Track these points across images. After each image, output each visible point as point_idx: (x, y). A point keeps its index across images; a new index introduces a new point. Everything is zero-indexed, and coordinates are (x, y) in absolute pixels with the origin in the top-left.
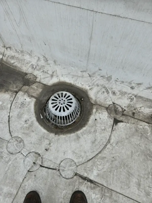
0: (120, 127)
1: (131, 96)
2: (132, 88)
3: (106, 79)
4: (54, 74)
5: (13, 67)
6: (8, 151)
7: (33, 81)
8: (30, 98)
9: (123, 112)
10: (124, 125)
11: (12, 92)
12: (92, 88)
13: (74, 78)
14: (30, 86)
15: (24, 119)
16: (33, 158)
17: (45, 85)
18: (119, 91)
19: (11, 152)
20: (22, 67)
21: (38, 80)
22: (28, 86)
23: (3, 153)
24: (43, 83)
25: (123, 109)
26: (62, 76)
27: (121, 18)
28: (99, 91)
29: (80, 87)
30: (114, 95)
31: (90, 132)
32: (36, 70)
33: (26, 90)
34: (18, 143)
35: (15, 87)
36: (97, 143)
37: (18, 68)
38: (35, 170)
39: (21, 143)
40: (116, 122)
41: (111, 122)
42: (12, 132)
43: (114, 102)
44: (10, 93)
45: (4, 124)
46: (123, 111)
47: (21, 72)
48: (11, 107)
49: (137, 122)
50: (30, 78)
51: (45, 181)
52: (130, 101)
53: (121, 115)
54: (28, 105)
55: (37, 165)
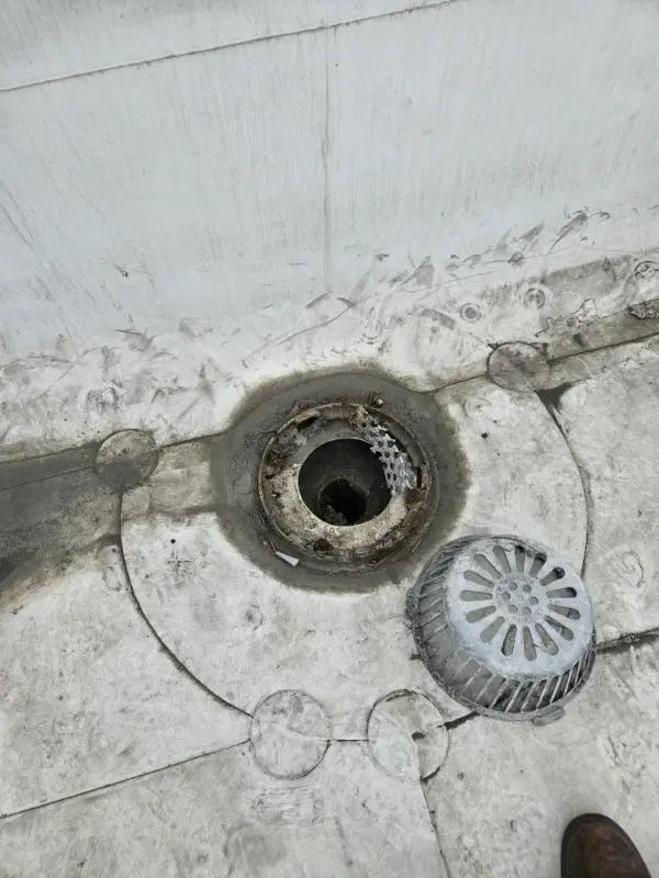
0: (579, 407)
1: (531, 290)
2: (516, 260)
3: (415, 280)
4: (210, 376)
5: (10, 453)
6: (280, 777)
7: (143, 454)
8: (189, 524)
9: (544, 354)
10: (584, 393)
11: (92, 551)
12: (384, 343)
13: (296, 348)
14: (147, 479)
15: (234, 616)
16: (400, 725)
17: (204, 439)
18: (483, 296)
19: (298, 770)
20: (54, 429)
21: (162, 438)
22: (141, 485)
23: (268, 800)
24: (192, 436)
25: (538, 346)
26: (246, 367)
27: (433, 10)
28: (418, 337)
29: (340, 365)
30: (475, 319)
31: (503, 489)
32: (123, 407)
33: (147, 506)
34: (293, 719)
35: (85, 524)
36: (554, 506)
37: (39, 442)
38: (443, 754)
39: (307, 707)
40: (551, 398)
41: (535, 410)
42: (231, 695)
43: (492, 342)
44: (90, 560)
45: (169, 692)
46: (542, 349)
47: (63, 451)
48: (139, 609)
49: (609, 356)
50: (125, 451)
51: (511, 763)
52: (539, 308)
53: (547, 369)
54: (204, 555)
55: (433, 735)
